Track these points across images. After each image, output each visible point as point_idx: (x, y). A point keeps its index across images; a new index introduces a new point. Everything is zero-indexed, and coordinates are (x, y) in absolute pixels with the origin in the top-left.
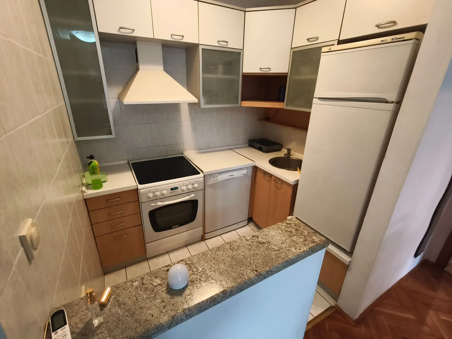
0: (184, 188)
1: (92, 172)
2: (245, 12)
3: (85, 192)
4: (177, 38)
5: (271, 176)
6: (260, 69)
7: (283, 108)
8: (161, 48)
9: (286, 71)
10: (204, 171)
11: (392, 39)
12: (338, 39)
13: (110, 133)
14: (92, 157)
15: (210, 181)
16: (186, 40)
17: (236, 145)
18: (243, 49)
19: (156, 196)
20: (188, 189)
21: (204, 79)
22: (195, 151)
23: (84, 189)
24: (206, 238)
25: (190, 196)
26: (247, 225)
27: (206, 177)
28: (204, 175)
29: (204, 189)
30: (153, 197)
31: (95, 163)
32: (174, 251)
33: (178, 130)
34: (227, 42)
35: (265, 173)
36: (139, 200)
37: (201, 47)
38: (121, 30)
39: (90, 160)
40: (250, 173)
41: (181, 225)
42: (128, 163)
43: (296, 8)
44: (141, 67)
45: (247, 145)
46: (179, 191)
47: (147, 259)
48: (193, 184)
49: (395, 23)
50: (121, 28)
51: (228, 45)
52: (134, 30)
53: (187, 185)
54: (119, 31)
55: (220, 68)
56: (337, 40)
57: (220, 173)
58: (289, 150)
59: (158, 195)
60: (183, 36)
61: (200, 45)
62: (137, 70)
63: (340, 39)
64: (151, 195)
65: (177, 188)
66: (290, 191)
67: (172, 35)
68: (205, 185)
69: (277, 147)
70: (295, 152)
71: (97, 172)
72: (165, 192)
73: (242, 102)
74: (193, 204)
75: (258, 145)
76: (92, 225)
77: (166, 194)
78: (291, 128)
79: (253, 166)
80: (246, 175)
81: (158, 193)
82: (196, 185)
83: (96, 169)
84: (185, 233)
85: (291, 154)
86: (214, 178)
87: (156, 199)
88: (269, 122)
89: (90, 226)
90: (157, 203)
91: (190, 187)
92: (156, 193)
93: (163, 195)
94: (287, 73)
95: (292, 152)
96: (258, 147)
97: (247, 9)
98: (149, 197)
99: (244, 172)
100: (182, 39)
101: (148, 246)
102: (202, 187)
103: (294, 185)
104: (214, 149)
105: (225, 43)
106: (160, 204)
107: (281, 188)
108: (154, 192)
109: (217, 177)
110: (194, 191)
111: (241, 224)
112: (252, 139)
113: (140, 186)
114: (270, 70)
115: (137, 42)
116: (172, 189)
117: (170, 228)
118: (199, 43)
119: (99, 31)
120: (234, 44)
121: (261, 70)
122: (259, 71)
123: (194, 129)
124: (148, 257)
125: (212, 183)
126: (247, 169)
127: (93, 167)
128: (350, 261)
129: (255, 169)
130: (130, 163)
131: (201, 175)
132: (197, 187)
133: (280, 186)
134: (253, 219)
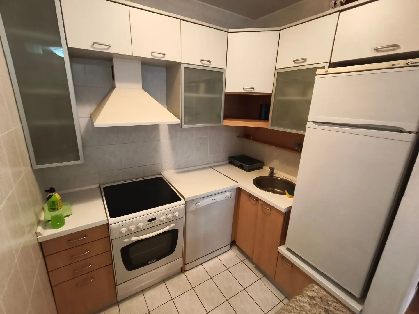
0: (163, 218)
1: (50, 209)
2: (228, 32)
3: (40, 234)
4: (158, 56)
5: (258, 200)
6: (244, 88)
7: (267, 128)
8: (140, 65)
9: (270, 91)
10: (185, 197)
11: (407, 64)
12: (329, 61)
13: (78, 159)
14: (52, 190)
15: (193, 207)
16: (167, 58)
17: (217, 162)
18: (226, 69)
19: (130, 230)
20: (167, 219)
21: (185, 97)
22: (174, 171)
23: (40, 229)
24: (186, 270)
25: (170, 226)
26: (230, 249)
27: (187, 203)
28: (185, 202)
29: (185, 217)
30: (126, 232)
31: (57, 196)
32: (149, 289)
33: (156, 149)
34: (210, 62)
35: (250, 196)
36: (109, 236)
37: (183, 66)
38: (95, 46)
39: (50, 194)
40: (234, 195)
41: (158, 259)
42: (100, 187)
43: (280, 31)
44: (117, 85)
45: (227, 162)
46: (157, 222)
47: (118, 303)
48: (173, 213)
49: (397, 46)
50: (94, 44)
51: (210, 64)
52: (110, 46)
53: (166, 215)
54: (92, 46)
55: (202, 87)
56: (329, 63)
57: (202, 198)
58: (272, 170)
59: (133, 229)
60: (164, 55)
61: (182, 64)
62: (113, 87)
63: (331, 62)
64: (124, 230)
65: (155, 219)
66: (281, 219)
67: (152, 53)
68: (187, 211)
69: (259, 165)
70: (278, 170)
71: (57, 208)
72: (141, 225)
73: (225, 121)
74: (173, 234)
75: (239, 163)
76: (48, 272)
77: (142, 227)
78: (273, 147)
79: (236, 188)
80: (230, 197)
81: (133, 227)
82: (177, 214)
83: (57, 204)
84: (163, 267)
85: (274, 172)
86: (196, 203)
87: (130, 234)
88: (250, 139)
89: (46, 275)
90: (131, 238)
91: (170, 216)
92: (131, 227)
93: (138, 228)
94: (271, 94)
95: (275, 171)
96: (239, 165)
97: (230, 30)
98: (121, 233)
99: (228, 194)
100: (164, 57)
101: (118, 288)
102: (183, 215)
103: (286, 212)
104: (194, 168)
105: (208, 63)
106: (134, 239)
107: (270, 214)
108: (127, 226)
109: (199, 202)
110: (175, 220)
111: (223, 250)
112: (233, 155)
113: (111, 221)
114: (254, 90)
115: (114, 59)
116: (149, 221)
117: (146, 264)
118: (182, 62)
119: (69, 46)
120: (217, 64)
121: (244, 90)
122: (242, 91)
123: (174, 148)
124: (119, 300)
125: (194, 209)
126: (231, 191)
127: (53, 202)
128: (361, 311)
129: (239, 191)
130: (102, 187)
131: (183, 201)
132: (178, 215)
133: (268, 212)
134: (237, 243)
